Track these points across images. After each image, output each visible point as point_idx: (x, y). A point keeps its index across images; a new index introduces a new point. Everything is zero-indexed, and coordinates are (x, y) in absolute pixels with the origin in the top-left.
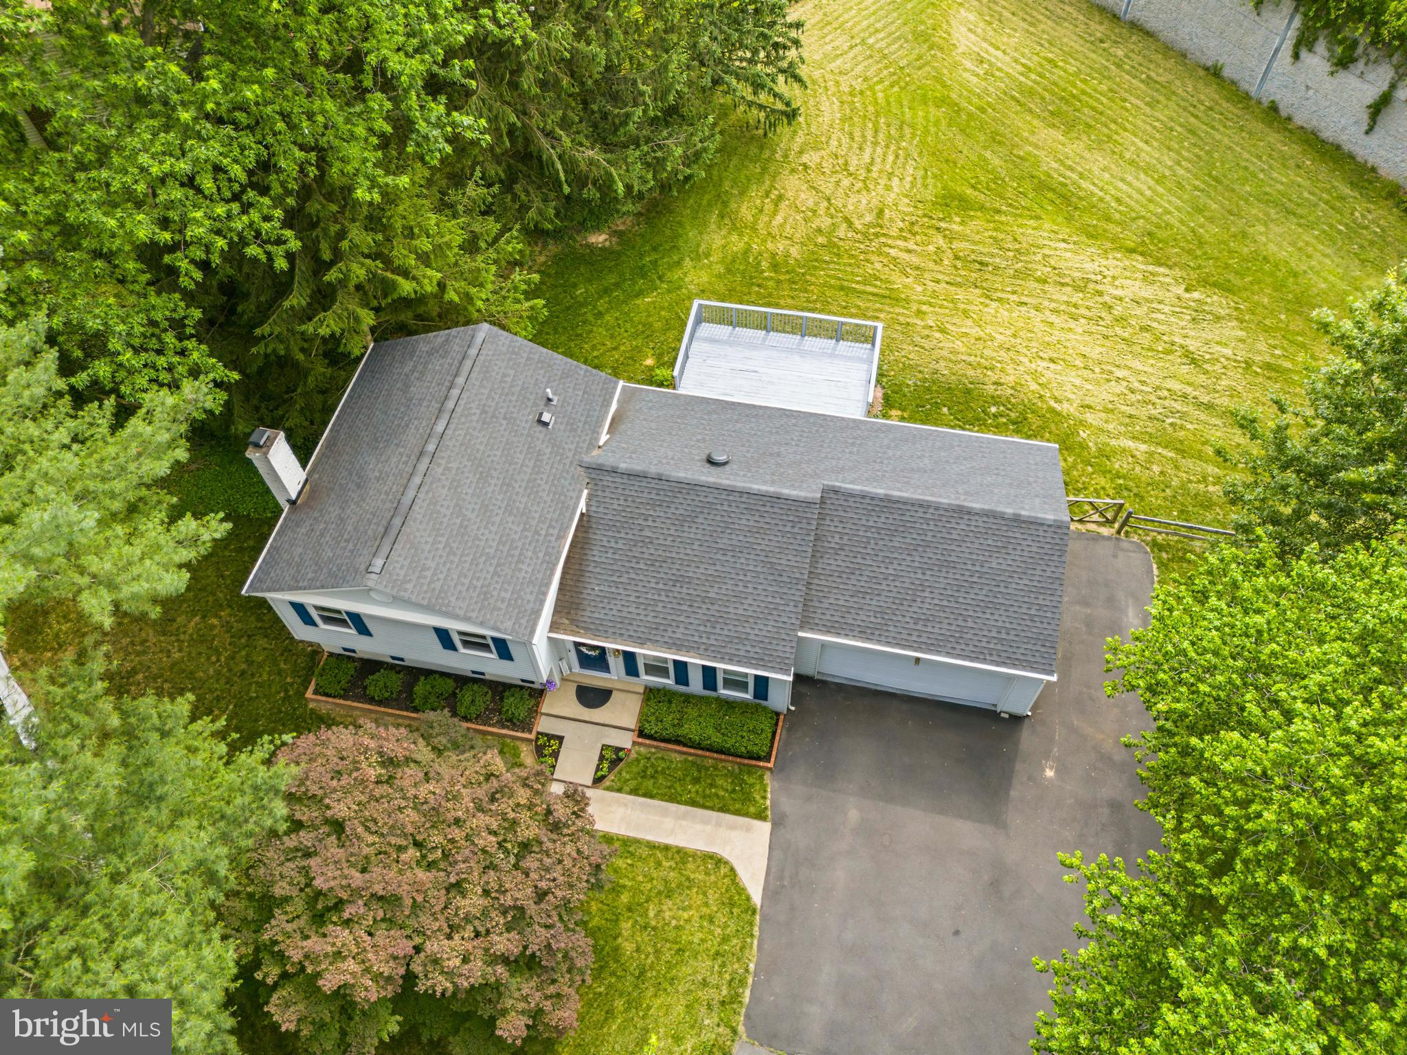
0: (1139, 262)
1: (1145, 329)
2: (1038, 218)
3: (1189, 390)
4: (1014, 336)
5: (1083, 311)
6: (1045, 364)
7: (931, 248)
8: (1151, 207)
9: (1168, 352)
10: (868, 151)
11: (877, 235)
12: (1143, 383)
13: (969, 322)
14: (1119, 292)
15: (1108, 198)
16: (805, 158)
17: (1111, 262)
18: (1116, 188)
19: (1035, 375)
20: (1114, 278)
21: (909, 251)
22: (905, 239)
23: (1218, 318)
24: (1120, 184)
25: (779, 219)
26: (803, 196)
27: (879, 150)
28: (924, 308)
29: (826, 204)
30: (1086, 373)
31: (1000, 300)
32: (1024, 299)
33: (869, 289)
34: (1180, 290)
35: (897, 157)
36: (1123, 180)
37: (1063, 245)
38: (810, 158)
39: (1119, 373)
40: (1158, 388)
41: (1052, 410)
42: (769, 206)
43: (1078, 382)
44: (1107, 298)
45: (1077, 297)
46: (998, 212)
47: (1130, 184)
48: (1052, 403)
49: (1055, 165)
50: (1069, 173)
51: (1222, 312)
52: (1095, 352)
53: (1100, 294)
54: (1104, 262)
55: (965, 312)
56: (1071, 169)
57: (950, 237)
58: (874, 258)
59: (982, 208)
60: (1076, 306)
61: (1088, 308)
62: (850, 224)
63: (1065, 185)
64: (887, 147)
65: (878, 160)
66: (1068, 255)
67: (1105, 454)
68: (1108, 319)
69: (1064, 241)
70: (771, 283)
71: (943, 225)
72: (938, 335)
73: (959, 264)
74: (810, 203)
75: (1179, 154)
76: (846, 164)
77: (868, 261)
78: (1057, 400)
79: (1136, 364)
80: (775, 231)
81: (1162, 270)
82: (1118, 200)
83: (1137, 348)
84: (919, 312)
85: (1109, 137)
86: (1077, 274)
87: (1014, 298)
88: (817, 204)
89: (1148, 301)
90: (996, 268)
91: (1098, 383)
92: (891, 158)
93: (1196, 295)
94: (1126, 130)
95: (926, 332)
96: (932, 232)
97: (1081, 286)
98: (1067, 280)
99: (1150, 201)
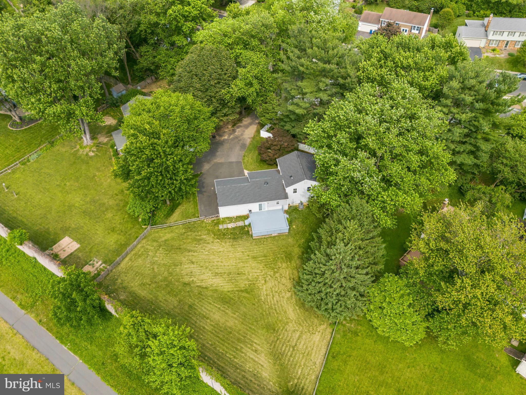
0: (204, 285)
1: (202, 267)
2: (228, 292)
3: (193, 254)
4: (228, 256)
5: (215, 267)
6: (222, 250)
7: (251, 275)
8: (202, 304)
9: (197, 262)
10: (275, 302)
11: (264, 275)
12: (202, 252)
13: (238, 256)
14: (208, 274)
15: (213, 303)
16: (290, 294)
17: (210, 283)
18: (210, 307)
19: (223, 247)
20: (209, 279)
21: (256, 273)
22: (257, 276)
23: (187, 275)
24: (210, 309)
25: (287, 273)
26: (285, 281)
27: (273, 302)
28: (248, 257)
29: (279, 280)
30: (213, 250)
31: (233, 266)
32: (228, 267)
33: (260, 259)
34: (195, 279)
35: (267, 302)
36: (209, 311)
37: (222, 285)
38: (288, 294)
39: (207, 252)
40: (199, 252)
41: (219, 239)
42: (291, 276)
43: (215, 248)
44: (210, 272)
45: (217, 271)
46: (238, 291)
47: (207, 310)
48: (219, 240)
49: (227, 311)
50: (223, 309)
51: (186, 277)
52: (212, 257)
53: (212, 273)
54: (212, 282)
55: (239, 259)
56: (223, 311)
57: (247, 279)
58: (262, 269)
59: (242, 291)
60: (217, 268)
61: (214, 268)
62: (271, 276)
63: (224, 304)
64: (271, 305)
65: (272, 299)
66: (220, 282)
67: (208, 234)
68: (210, 267)
69: (222, 286)
70: (281, 253)
71: (250, 282)
72: (243, 250)
73: (244, 272)
74: (283, 280)
75: (195, 326)
76: (279, 295)
77: (263, 267)
78: (218, 242)
79: (204, 256)
80: (287, 270)
81: (199, 284)
82: (210, 304)
83: (203, 261)
84: (249, 256)
85: (214, 327)
86: (218, 277)
87: (230, 267)
88: (281, 280)
89: (202, 275)
90: (235, 274)
91: (211, 249)
92: (269, 301)
93: (191, 279)
94: (210, 331)
95: (246, 251)
96: (252, 279)
97: (216, 274)
98: (219, 275)
99: (202, 306)
